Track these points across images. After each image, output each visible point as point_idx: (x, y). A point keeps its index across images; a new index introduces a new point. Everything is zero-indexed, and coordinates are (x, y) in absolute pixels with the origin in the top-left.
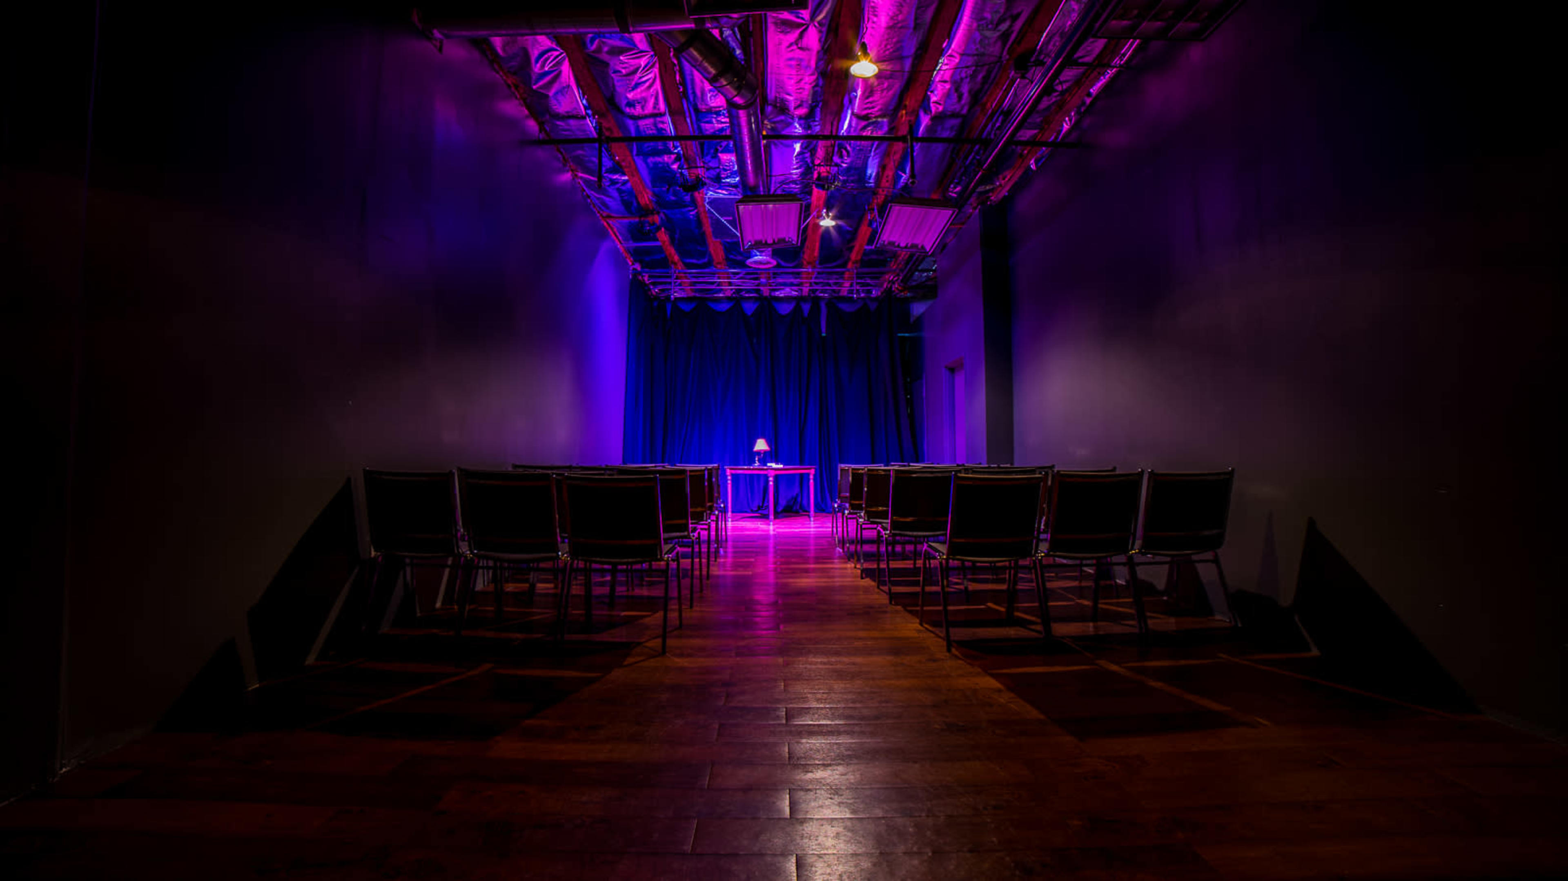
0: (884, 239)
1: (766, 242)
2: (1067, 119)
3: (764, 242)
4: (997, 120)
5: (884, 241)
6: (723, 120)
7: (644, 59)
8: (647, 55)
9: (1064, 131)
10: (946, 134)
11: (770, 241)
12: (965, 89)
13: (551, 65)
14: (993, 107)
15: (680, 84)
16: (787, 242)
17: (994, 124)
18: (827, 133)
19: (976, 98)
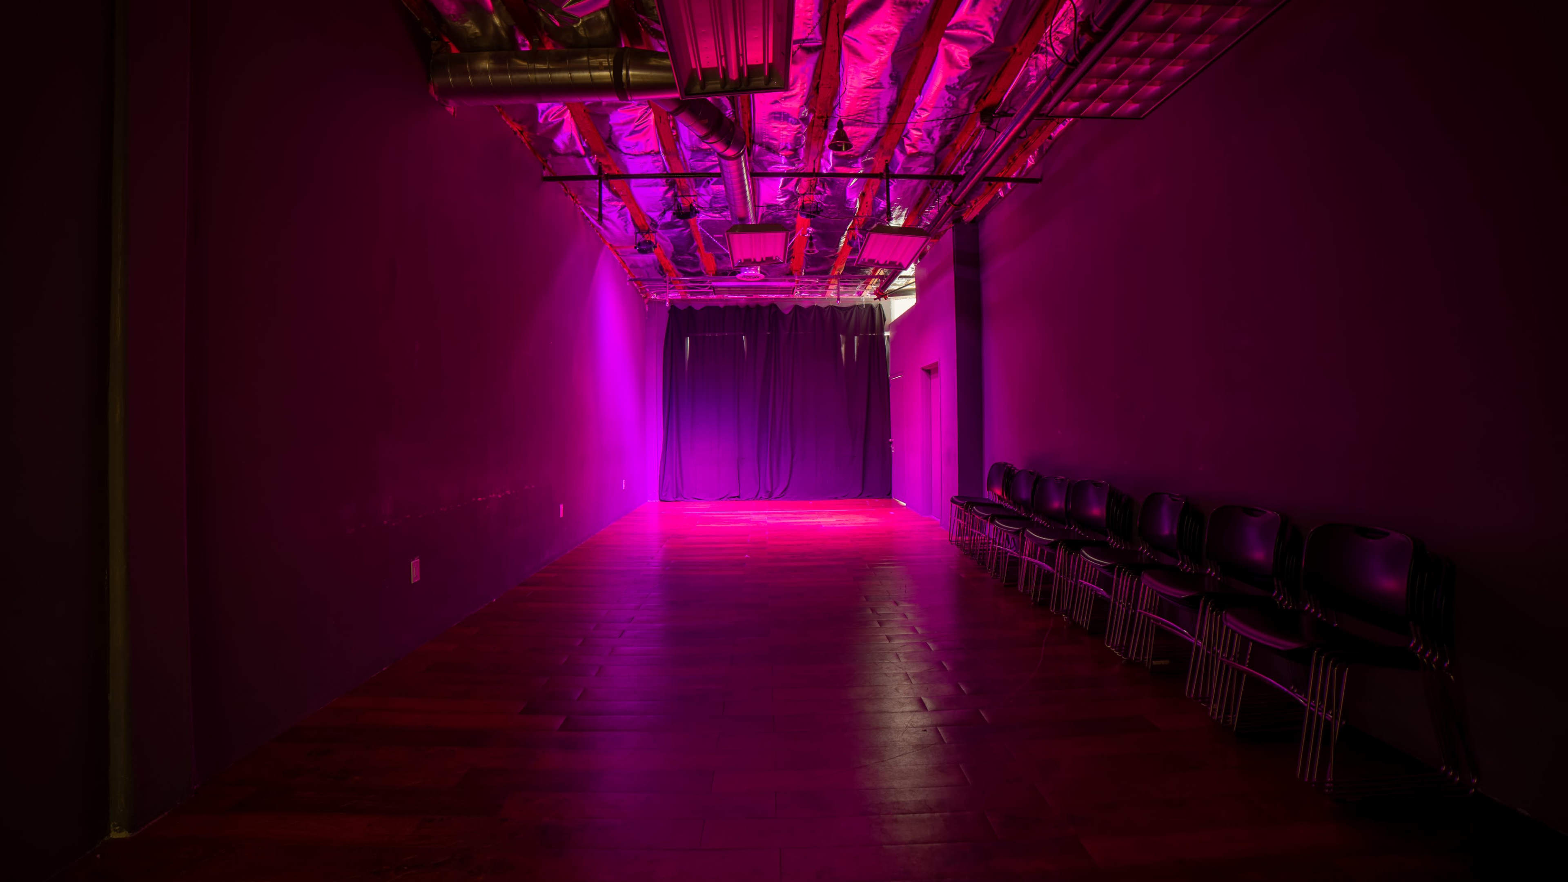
0: (864, 257)
1: (755, 260)
2: (1031, 156)
3: (753, 260)
4: (966, 158)
5: (864, 259)
6: (714, 159)
7: (640, 111)
8: (643, 108)
9: (1028, 166)
10: (920, 171)
11: (759, 260)
12: (936, 135)
13: (552, 118)
14: (962, 148)
15: (673, 128)
16: (774, 261)
17: (964, 163)
18: (809, 170)
19: (947, 141)
